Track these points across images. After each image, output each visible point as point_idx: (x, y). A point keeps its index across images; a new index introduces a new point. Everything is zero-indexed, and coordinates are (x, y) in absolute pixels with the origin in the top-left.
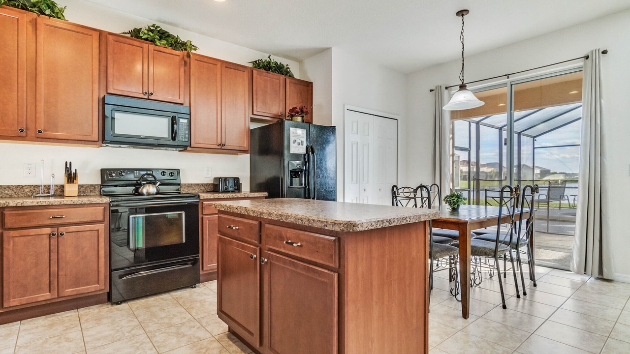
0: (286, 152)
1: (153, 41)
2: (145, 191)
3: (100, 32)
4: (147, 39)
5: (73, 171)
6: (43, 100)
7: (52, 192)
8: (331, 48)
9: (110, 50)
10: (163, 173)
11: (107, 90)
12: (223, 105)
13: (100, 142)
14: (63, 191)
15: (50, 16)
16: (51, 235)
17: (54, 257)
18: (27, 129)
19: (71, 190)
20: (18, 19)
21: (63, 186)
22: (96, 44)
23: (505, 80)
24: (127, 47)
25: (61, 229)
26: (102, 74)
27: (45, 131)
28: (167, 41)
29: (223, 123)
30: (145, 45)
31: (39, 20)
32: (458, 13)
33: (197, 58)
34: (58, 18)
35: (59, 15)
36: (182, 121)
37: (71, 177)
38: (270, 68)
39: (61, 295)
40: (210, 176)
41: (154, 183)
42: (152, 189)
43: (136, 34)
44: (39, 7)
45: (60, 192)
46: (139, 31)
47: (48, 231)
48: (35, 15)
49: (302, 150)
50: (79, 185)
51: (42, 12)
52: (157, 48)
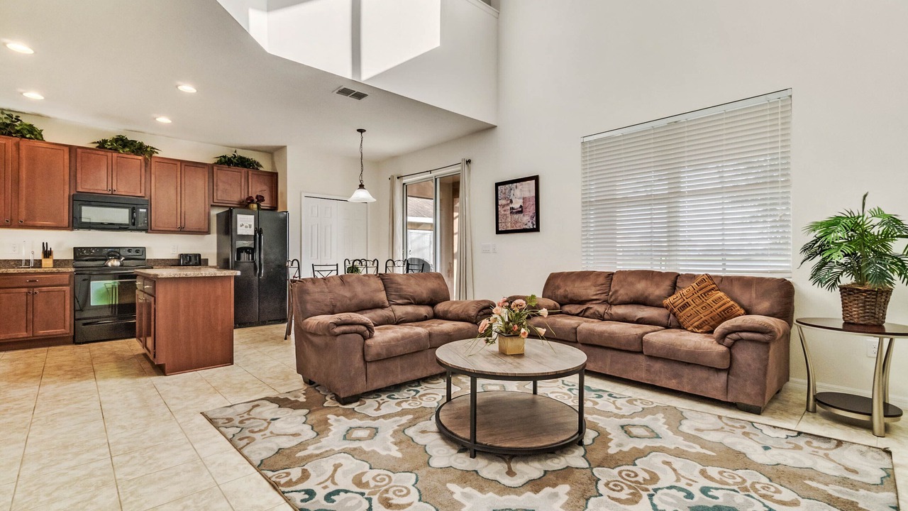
0: (234, 234)
1: (116, 150)
2: (110, 264)
3: (70, 148)
4: (110, 149)
5: (49, 249)
6: (24, 199)
7: (32, 265)
8: (286, 146)
9: (79, 160)
10: (129, 251)
11: (76, 189)
12: (183, 196)
13: (71, 228)
14: (41, 264)
15: (30, 138)
16: (27, 294)
17: (30, 309)
18: (11, 220)
19: (48, 263)
20: (5, 144)
21: (41, 260)
22: (67, 156)
23: (428, 175)
24: (93, 156)
25: (36, 290)
26: (72, 178)
27: (25, 221)
28: (130, 148)
29: (183, 208)
30: (109, 154)
31: (21, 143)
32: (358, 130)
33: (157, 160)
34: (37, 139)
35: (38, 136)
36: (141, 210)
37: (47, 254)
38: (232, 162)
39: (35, 334)
40: (176, 252)
41: (119, 258)
42: (116, 263)
43: (102, 145)
44: (21, 133)
45: (38, 263)
46: (105, 141)
47: (25, 290)
48: (18, 139)
49: (251, 232)
50: (54, 260)
51: (23, 136)
52: (120, 155)
